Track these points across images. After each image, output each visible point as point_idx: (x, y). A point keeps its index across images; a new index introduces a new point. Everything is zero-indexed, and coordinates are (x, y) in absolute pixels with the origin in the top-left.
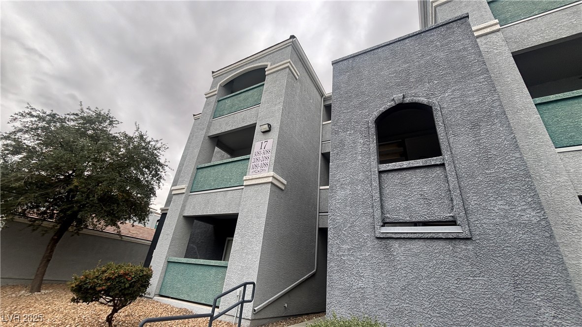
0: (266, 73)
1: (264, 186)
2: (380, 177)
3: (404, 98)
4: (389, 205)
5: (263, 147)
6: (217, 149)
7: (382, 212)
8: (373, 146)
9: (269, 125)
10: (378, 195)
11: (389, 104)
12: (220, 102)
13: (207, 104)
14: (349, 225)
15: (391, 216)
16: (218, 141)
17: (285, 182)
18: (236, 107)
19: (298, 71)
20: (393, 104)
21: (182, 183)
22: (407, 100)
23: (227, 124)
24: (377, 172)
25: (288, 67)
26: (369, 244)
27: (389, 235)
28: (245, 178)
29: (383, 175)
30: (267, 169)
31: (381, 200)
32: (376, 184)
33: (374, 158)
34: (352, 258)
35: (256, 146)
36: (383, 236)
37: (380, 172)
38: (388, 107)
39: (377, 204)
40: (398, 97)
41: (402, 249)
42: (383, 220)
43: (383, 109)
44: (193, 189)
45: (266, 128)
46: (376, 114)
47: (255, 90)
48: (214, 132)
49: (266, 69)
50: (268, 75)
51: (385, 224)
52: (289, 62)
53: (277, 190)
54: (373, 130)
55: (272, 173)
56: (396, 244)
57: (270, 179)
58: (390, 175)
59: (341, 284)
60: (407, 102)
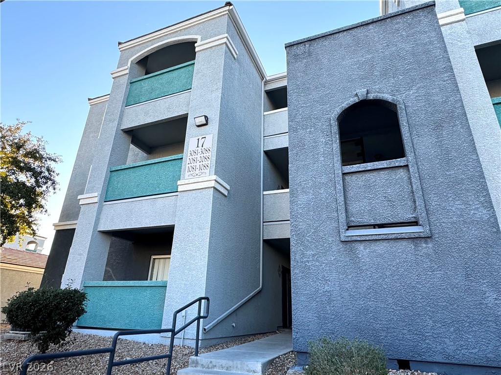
0: (197, 50)
1: (204, 191)
2: (344, 180)
3: (367, 94)
4: (354, 208)
5: (200, 145)
6: (132, 146)
7: (347, 216)
8: (336, 146)
9: (206, 117)
10: (342, 198)
11: (353, 100)
12: (135, 86)
13: (115, 87)
14: (313, 231)
15: (355, 220)
16: (133, 135)
17: (228, 187)
18: (157, 92)
19: (237, 49)
20: (356, 100)
21: (92, 190)
22: (371, 96)
23: (146, 114)
24: (341, 174)
25: (226, 43)
26: (335, 248)
27: (354, 238)
28: (179, 183)
29: (346, 178)
30: (207, 171)
31: (346, 203)
32: (340, 187)
33: (338, 158)
34: (317, 264)
35: (191, 142)
36: (349, 239)
37: (344, 174)
38: (352, 103)
39: (342, 208)
40: (361, 92)
41: (367, 251)
42: (348, 223)
43: (346, 104)
44: (107, 197)
45: (202, 120)
46: (338, 110)
47: (182, 70)
48: (128, 124)
49: (196, 45)
51: (350, 227)
52: (227, 37)
53: (220, 196)
54: (335, 129)
55: (214, 177)
56: (361, 247)
57: (213, 184)
58: (354, 177)
59: (306, 290)
60: (371, 98)
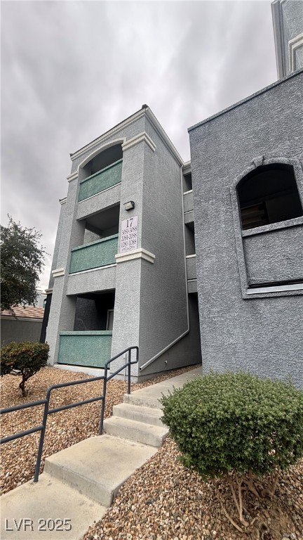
0: (123, 149)
1: (135, 262)
2: (243, 243)
3: (264, 159)
4: (254, 268)
5: (129, 225)
6: (86, 231)
7: (248, 276)
8: (236, 213)
9: (132, 202)
10: (243, 260)
11: (250, 168)
12: (83, 185)
13: (70, 188)
14: (217, 290)
15: (257, 279)
16: (87, 223)
17: (154, 256)
18: (99, 188)
19: (154, 143)
20: (253, 167)
21: (60, 266)
22: (267, 162)
23: (92, 206)
24: (240, 238)
25: (144, 140)
26: (237, 305)
27: (255, 296)
28: (116, 256)
29: (246, 241)
30: (135, 245)
31: (246, 264)
32: (240, 250)
33: (237, 224)
34: (222, 319)
35: (123, 224)
36: (250, 297)
37: (244, 238)
38: (248, 171)
39: (243, 268)
40: (257, 159)
41: (268, 307)
42: (249, 282)
43: (243, 174)
44: (71, 270)
45: (129, 205)
46: (236, 180)
47: (114, 168)
48: (81, 215)
49: (122, 145)
50: (126, 150)
51: (251, 287)
52: (145, 134)
53: (147, 264)
54: (234, 197)
55: (141, 249)
56: (262, 304)
57: (140, 255)
58: (253, 240)
59: (213, 342)
